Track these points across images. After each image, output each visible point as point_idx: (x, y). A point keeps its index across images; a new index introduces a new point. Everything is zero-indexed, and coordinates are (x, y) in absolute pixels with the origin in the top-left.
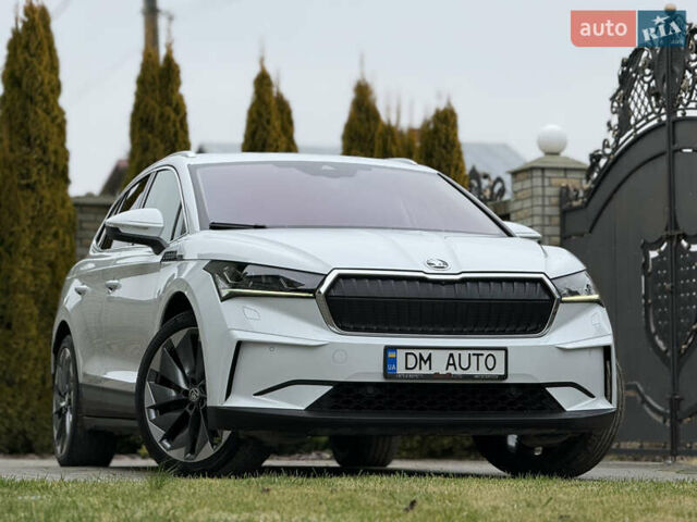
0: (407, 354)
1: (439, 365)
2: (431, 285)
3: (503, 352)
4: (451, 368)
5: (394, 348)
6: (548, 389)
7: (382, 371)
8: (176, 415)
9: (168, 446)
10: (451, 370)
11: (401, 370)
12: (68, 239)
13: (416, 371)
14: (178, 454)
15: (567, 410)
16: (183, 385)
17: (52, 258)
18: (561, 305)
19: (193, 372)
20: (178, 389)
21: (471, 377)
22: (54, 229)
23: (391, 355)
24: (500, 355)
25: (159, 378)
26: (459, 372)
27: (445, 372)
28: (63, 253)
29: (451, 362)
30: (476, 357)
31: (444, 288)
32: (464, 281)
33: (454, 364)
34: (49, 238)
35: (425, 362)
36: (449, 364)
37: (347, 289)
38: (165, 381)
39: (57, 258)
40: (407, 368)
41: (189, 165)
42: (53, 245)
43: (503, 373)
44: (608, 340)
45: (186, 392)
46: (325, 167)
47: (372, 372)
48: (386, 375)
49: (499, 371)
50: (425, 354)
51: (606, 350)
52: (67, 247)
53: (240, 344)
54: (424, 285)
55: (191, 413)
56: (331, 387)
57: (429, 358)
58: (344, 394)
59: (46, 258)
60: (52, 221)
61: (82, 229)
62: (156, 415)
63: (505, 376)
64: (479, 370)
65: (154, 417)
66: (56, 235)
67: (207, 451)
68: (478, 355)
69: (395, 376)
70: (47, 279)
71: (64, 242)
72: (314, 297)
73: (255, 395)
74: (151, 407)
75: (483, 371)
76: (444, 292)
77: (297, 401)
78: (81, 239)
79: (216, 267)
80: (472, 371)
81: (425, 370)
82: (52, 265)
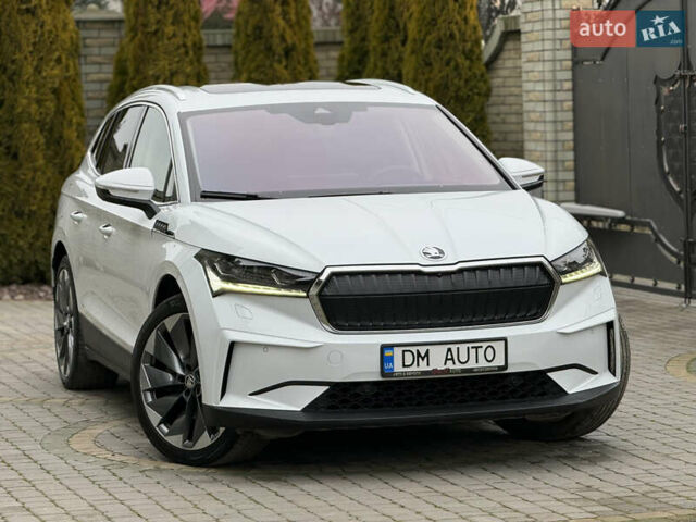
0: (404, 351)
1: (437, 361)
2: (426, 278)
3: (503, 343)
4: (450, 364)
5: (391, 346)
6: (549, 374)
7: (378, 370)
8: (173, 399)
9: (166, 430)
10: (450, 365)
11: (398, 367)
12: (71, 64)
13: (414, 368)
14: (176, 441)
15: (569, 392)
16: (179, 370)
17: (56, 85)
18: (561, 287)
19: (188, 357)
20: (174, 374)
21: (471, 370)
22: (57, 54)
23: (388, 353)
24: (499, 346)
25: (154, 362)
26: (458, 366)
27: (443, 368)
28: (67, 79)
29: (449, 357)
30: (474, 350)
31: (440, 280)
32: (461, 271)
33: (452, 359)
34: (52, 64)
35: (423, 359)
36: (447, 359)
37: (340, 287)
38: (160, 364)
39: (61, 84)
40: (404, 366)
41: (179, 114)
42: (56, 71)
43: (502, 364)
44: (611, 315)
45: (182, 378)
46: (320, 111)
47: (368, 371)
48: (383, 373)
49: (499, 362)
50: (423, 350)
51: (610, 325)
52: (71, 72)
53: (232, 345)
54: (421, 278)
55: (187, 399)
56: (327, 387)
57: (427, 354)
58: (341, 394)
59: (50, 85)
60: (54, 47)
61: (85, 46)
62: (153, 397)
63: (505, 367)
64: (478, 363)
65: (150, 400)
66: (59, 60)
67: (205, 441)
68: (477, 348)
69: (392, 374)
70: (51, 105)
71: (67, 68)
72: (307, 297)
73: (251, 394)
74: (148, 390)
75: (483, 363)
76: (441, 284)
77: (294, 402)
78: (85, 56)
79: (207, 258)
80: (471, 364)
81: (423, 367)
82: (55, 91)
